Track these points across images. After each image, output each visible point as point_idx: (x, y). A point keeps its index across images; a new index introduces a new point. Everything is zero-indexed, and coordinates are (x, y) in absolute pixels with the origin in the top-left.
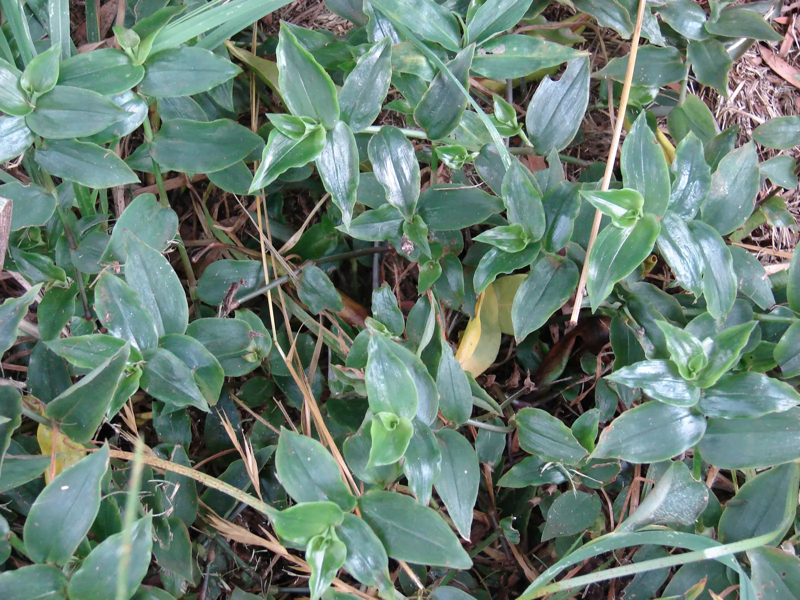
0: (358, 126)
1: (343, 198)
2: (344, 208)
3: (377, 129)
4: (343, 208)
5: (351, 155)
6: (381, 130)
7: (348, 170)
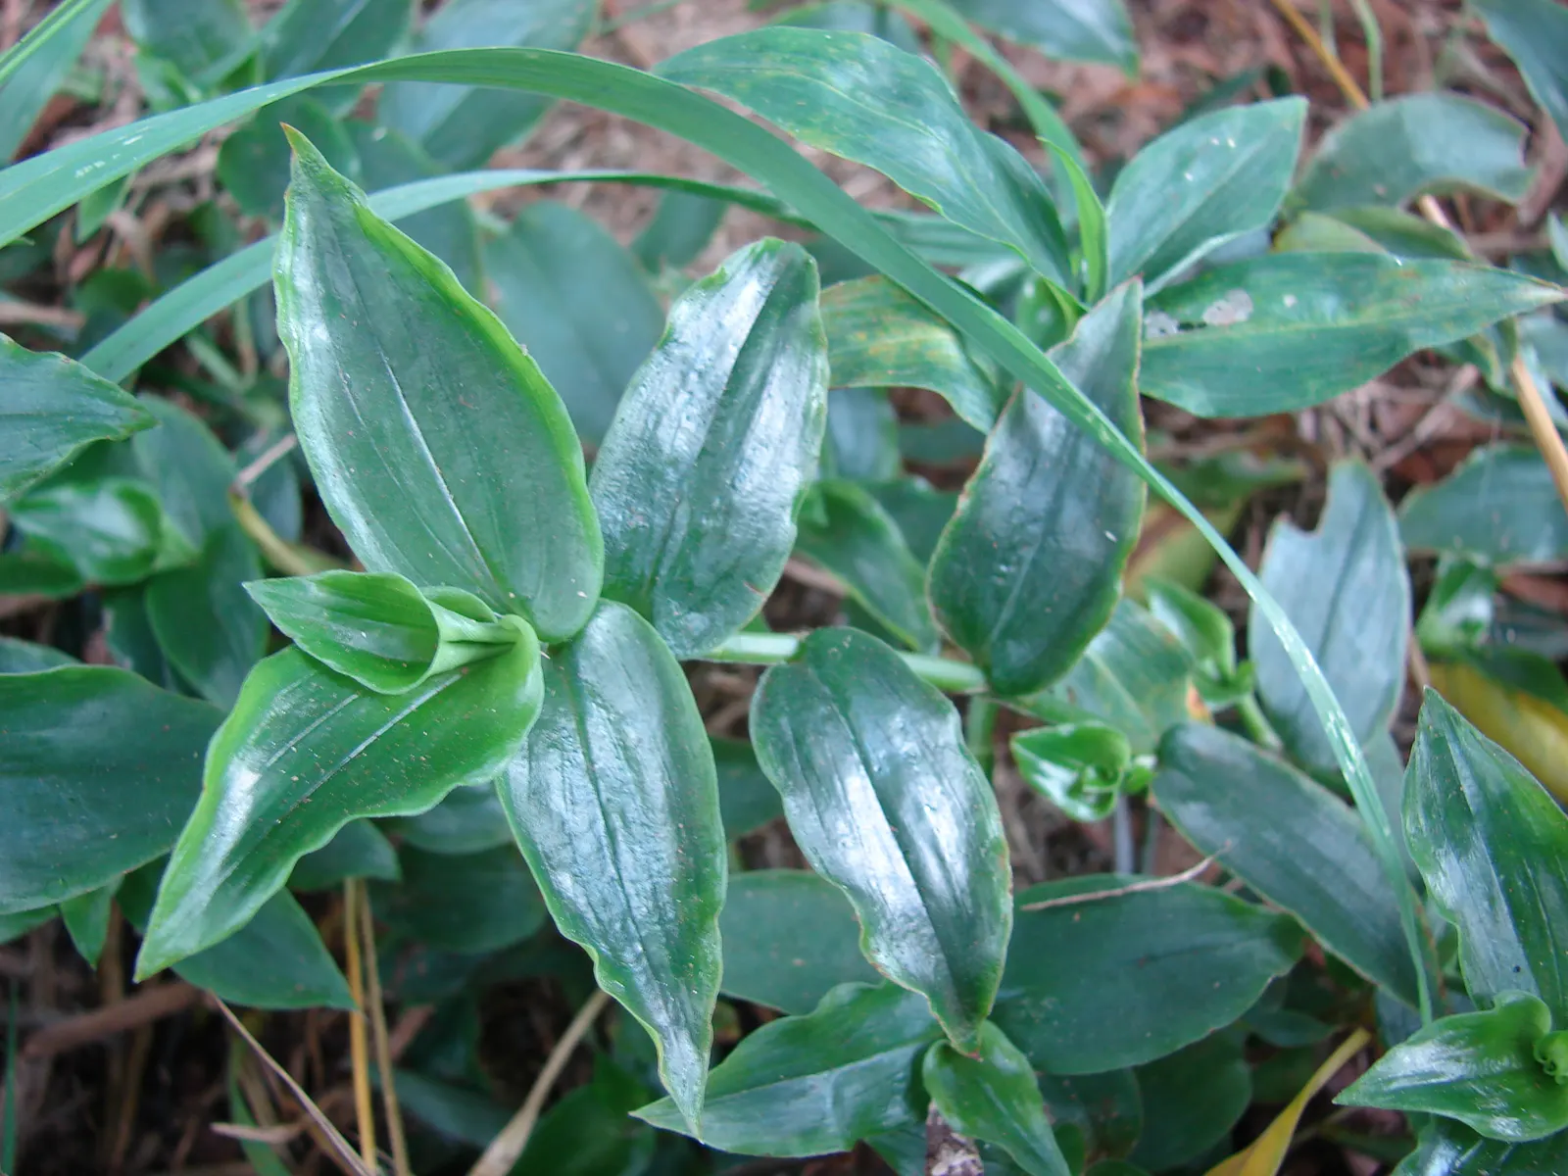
0: (696, 621)
1: (655, 970)
2: (663, 1018)
3: (779, 646)
4: (657, 1016)
5: (678, 760)
6: (802, 647)
7: (666, 832)
